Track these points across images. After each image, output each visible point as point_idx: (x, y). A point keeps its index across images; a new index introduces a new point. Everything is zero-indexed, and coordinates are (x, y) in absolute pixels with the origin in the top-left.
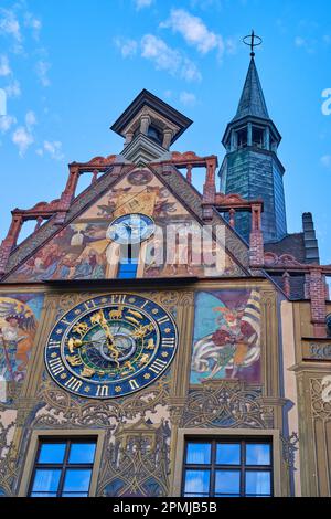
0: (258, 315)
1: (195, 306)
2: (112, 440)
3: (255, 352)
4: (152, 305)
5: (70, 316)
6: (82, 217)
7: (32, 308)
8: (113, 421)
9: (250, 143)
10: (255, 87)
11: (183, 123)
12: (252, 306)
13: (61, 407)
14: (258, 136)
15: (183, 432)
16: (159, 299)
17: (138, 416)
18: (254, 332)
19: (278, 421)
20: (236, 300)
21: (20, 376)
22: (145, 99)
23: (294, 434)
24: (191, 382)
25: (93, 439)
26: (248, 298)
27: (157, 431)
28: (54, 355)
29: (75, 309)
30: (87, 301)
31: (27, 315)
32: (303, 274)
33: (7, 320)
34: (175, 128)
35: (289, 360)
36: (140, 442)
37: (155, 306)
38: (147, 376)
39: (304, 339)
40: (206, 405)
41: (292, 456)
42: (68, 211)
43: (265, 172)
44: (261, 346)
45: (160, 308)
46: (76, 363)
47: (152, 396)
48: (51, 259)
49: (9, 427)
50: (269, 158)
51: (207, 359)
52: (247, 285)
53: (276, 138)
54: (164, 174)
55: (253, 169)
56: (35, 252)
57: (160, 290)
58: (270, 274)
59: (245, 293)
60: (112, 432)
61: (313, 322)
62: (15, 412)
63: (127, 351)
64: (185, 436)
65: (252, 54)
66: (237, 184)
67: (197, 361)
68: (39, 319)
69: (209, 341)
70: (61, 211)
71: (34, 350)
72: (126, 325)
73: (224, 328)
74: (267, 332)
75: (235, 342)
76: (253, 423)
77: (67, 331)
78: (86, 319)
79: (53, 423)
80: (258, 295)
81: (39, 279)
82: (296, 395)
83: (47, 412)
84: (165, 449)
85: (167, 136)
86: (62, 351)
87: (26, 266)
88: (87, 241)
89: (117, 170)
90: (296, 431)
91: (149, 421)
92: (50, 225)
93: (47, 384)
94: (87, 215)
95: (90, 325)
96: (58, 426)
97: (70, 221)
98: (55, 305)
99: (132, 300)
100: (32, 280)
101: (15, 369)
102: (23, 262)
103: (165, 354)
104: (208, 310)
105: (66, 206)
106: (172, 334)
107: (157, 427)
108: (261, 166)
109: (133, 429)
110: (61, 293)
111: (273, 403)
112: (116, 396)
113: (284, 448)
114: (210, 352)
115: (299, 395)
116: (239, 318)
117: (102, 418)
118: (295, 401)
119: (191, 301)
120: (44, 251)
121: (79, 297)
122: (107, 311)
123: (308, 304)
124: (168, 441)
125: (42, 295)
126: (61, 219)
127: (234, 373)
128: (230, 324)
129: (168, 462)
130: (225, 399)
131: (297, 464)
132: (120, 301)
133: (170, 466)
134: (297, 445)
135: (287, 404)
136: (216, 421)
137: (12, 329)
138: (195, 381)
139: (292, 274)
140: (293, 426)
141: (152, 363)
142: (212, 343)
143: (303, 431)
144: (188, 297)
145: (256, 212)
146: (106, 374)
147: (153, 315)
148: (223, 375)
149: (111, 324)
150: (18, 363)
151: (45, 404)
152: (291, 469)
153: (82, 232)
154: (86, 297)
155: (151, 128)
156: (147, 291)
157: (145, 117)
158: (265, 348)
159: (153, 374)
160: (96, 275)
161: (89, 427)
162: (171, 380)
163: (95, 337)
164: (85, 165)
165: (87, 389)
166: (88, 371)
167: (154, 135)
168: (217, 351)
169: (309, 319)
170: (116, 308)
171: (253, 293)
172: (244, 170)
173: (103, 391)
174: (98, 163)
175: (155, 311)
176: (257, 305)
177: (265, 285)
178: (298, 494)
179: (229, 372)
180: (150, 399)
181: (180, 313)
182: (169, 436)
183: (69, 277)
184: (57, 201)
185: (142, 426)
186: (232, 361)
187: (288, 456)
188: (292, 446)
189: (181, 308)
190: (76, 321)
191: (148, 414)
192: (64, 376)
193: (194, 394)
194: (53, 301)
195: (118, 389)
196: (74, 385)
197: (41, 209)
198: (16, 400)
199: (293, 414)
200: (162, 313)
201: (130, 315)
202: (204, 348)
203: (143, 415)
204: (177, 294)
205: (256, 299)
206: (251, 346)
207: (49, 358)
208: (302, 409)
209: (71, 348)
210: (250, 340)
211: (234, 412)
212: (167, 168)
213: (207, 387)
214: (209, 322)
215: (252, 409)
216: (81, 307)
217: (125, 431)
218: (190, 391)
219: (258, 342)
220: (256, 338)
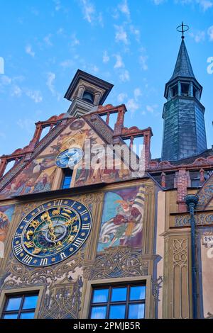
0: (143, 203)
1: (104, 201)
2: (48, 292)
3: (139, 227)
5: (28, 217)
6: (41, 154)
8: (49, 280)
9: (179, 94)
10: (184, 58)
11: (108, 87)
12: (139, 197)
13: (19, 274)
15: (90, 283)
16: (82, 200)
17: (64, 275)
18: (139, 213)
19: (150, 270)
20: (129, 195)
22: (81, 75)
23: (160, 277)
24: (98, 250)
25: (36, 293)
26: (137, 193)
27: (75, 284)
28: (17, 242)
29: (31, 212)
30: (38, 206)
31: (4, 220)
32: (174, 172)
34: (102, 91)
35: (161, 229)
36: (64, 292)
37: (79, 204)
38: (71, 249)
39: (171, 214)
40: (106, 265)
41: (158, 292)
42: (32, 152)
43: (189, 111)
44: (144, 222)
45: (83, 206)
46: (31, 246)
47: (74, 262)
50: (192, 102)
51: (109, 234)
52: (138, 184)
53: (198, 89)
54: (92, 120)
56: (12, 180)
57: (83, 194)
58: (152, 175)
59: (135, 189)
60: (48, 287)
61: (178, 203)
63: (62, 235)
64: (92, 285)
65: (183, 37)
67: (103, 237)
68: (11, 222)
69: (112, 222)
70: (28, 153)
72: (62, 219)
73: (121, 213)
74: (147, 212)
75: (127, 222)
76: (134, 273)
77: (26, 227)
78: (38, 218)
79: (14, 285)
80: (144, 190)
82: (163, 251)
83: (10, 279)
84: (79, 294)
86: (22, 239)
87: (6, 189)
88: (43, 169)
89: (64, 122)
90: (162, 275)
91: (71, 278)
92: (22, 162)
93: (12, 262)
94: (44, 153)
95: (40, 221)
96: (17, 287)
97: (33, 158)
98: (21, 211)
99: (66, 202)
100: (9, 197)
102: (4, 187)
103: (83, 234)
104: (112, 203)
105: (31, 149)
106: (89, 221)
107: (75, 281)
109: (60, 284)
110: (24, 203)
111: (148, 258)
112: (52, 264)
113: (153, 287)
114: (111, 230)
115: (165, 251)
116: (131, 206)
117: (43, 279)
118: (162, 256)
119: (102, 199)
120: (17, 179)
122: (50, 211)
123: (175, 192)
124: (81, 290)
125: (14, 206)
126: (28, 157)
127: (125, 242)
128: (125, 210)
129: (80, 302)
130: (118, 259)
131: (160, 297)
132: (59, 204)
133: (81, 306)
134: (161, 285)
135: (157, 258)
136: (112, 274)
138: (100, 249)
139: (167, 173)
140: (160, 272)
141: (75, 241)
142: (113, 224)
143: (166, 275)
144: (100, 196)
145: (147, 136)
146: (48, 251)
147: (78, 211)
148: (118, 244)
149: (53, 219)
151: (10, 273)
152: (157, 300)
153: (40, 164)
154: (39, 204)
155: (85, 93)
156: (75, 195)
158: (146, 224)
159: (75, 248)
160: (46, 189)
161: (35, 285)
162: (86, 251)
163: (44, 228)
164: (45, 122)
165: (35, 261)
166: (37, 250)
167: (88, 97)
168: (116, 229)
169: (175, 201)
170: (56, 209)
171: (141, 189)
173: (44, 262)
174: (53, 120)
175: (79, 208)
176: (143, 196)
177: (149, 182)
178: (160, 317)
179: (122, 241)
180: (72, 264)
181: (94, 207)
182: (82, 286)
183: (31, 192)
184: (27, 147)
185: (66, 282)
186: (124, 234)
187: (155, 292)
188: (158, 285)
189: (95, 204)
190: (32, 219)
191: (70, 273)
192: (22, 255)
193: (98, 258)
194: (20, 209)
195: (53, 259)
196: (27, 260)
197: (18, 153)
199: (160, 265)
200: (84, 208)
201: (64, 212)
202: (108, 227)
203: (67, 275)
204: (93, 195)
205: (142, 192)
206: (137, 223)
207: (15, 244)
208: (167, 261)
209: (28, 237)
210: (137, 219)
211: (123, 267)
212: (94, 117)
213: (108, 252)
214: (112, 210)
215: (135, 263)
216: (35, 211)
217: (55, 285)
218: (97, 256)
219: (142, 220)
220: (141, 217)
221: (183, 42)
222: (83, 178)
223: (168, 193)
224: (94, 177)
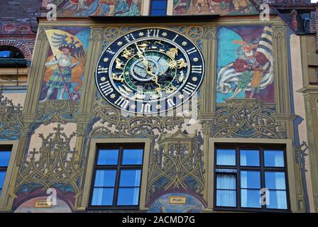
0: (271, 47)
1: (218, 40)
2: (157, 146)
3: (269, 77)
4: (181, 39)
5: (114, 47)
7: (81, 40)
8: (156, 132)
12: (265, 40)
13: (113, 120)
15: (213, 140)
16: (186, 32)
17: (176, 128)
18: (268, 61)
19: (290, 132)
21: (76, 96)
23: (304, 143)
24: (217, 101)
25: (141, 146)
26: (262, 32)
27: (193, 140)
28: (103, 79)
29: (117, 41)
30: (127, 35)
31: (77, 46)
32: (308, 11)
33: (60, 49)
35: (298, 84)
36: (180, 148)
37: (184, 39)
39: (310, 66)
40: (230, 119)
41: (303, 161)
44: (274, 72)
45: (188, 41)
49: (72, 136)
51: (230, 83)
57: (186, 26)
58: (281, 11)
59: (259, 28)
60: (156, 140)
64: (215, 143)
67: (222, 85)
68: (87, 49)
69: (231, 68)
71: (86, 74)
73: (242, 57)
74: (278, 61)
75: (252, 69)
76: (269, 134)
77: (113, 60)
79: (107, 133)
80: (270, 30)
82: (304, 112)
83: (101, 125)
84: (200, 153)
90: (306, 140)
91: (185, 132)
93: (100, 103)
96: (112, 136)
98: (100, 38)
99: (165, 34)
101: (71, 90)
103: (195, 79)
104: (229, 43)
106: (199, 62)
107: (192, 136)
109: (172, 138)
111: (285, 118)
113: (296, 154)
114: (232, 77)
115: (306, 112)
116: (254, 50)
117: (147, 130)
118: (304, 117)
119: (214, 36)
123: (313, 37)
125: (88, 28)
127: (252, 94)
128: (248, 55)
129: (202, 164)
130: (246, 115)
131: (307, 167)
132: (155, 35)
133: (204, 167)
134: (307, 152)
135: (298, 120)
136: (239, 133)
137: (65, 57)
138: (220, 100)
139: (299, 11)
140: (303, 137)
141: (184, 86)
142: (233, 70)
143: (312, 141)
144: (211, 32)
147: (183, 47)
150: (74, 85)
151: (99, 119)
152: (303, 170)
154: (126, 32)
158: (278, 74)
161: (137, 136)
162: (201, 100)
168: (237, 76)
169: (314, 50)
171: (266, 28)
175: (185, 43)
176: (270, 38)
181: (205, 45)
182: (202, 143)
183: (110, 14)
185: (180, 136)
186: (249, 84)
187: (299, 160)
188: (302, 152)
189: (206, 41)
191: (184, 126)
192: (113, 96)
193: (219, 111)
198: (75, 115)
199: (302, 128)
202: (226, 74)
203: (180, 127)
204: (201, 29)
206: (265, 72)
207: (100, 81)
208: (310, 123)
210: (265, 67)
211: (253, 125)
213: (231, 105)
214: (230, 53)
215: (269, 123)
216: (122, 39)
217: (166, 139)
218: (217, 109)
219: (271, 69)
220: (270, 65)
222: (185, 4)
223: (304, 38)
224: (200, 5)
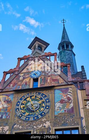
0: (72, 95)
1: (54, 93)
2: (35, 132)
3: (72, 105)
4: (43, 94)
5: (21, 99)
6: (22, 72)
7: (11, 98)
8: (35, 127)
9: (65, 48)
10: (65, 33)
11: (47, 45)
12: (70, 92)
13: (20, 124)
14: (67, 46)
15: (54, 128)
16: (44, 92)
17: (42, 125)
18: (71, 99)
19: (80, 123)
20: (66, 91)
21: (8, 117)
22: (37, 39)
23: (84, 126)
24: (55, 114)
27: (47, 129)
28: (17, 110)
29: (22, 97)
30: (25, 95)
31: (9, 100)
32: (83, 82)
33: (4, 102)
34: (45, 46)
35: (81, 106)
36: (43, 132)
38: (43, 114)
39: (85, 100)
40: (60, 120)
41: (84, 132)
42: (18, 71)
43: (70, 56)
44: (73, 103)
46: (24, 112)
47: (45, 119)
48: (15, 84)
49: (7, 131)
50: (71, 52)
51: (59, 108)
52: (68, 87)
53: (72, 47)
54: (43, 59)
55: (67, 55)
56: (10, 83)
57: (45, 90)
58: (74, 83)
59: (67, 89)
60: (35, 130)
61: (87, 95)
62: (8, 127)
63: (37, 107)
64: (55, 129)
65: (64, 25)
66: (63, 60)
67: (56, 109)
68: (13, 101)
69: (59, 102)
70: (16, 71)
71: (12, 109)
72: (36, 100)
73: (63, 99)
74: (74, 99)
75: (66, 102)
76: (73, 124)
77: (21, 103)
78: (25, 100)
79: (18, 129)
80: (71, 89)
81: (12, 90)
83: (17, 126)
85: (43, 49)
86: (20, 109)
87: (8, 87)
88: (24, 78)
89: (30, 59)
90: (85, 125)
91: (45, 126)
92: (14, 75)
93: (16, 118)
94: (24, 71)
95: (27, 101)
96: (20, 130)
97: (19, 73)
98: (17, 97)
99: (37, 93)
100: (10, 90)
101: (7, 115)
102: (7, 85)
103: (47, 107)
104: (58, 94)
105: (18, 69)
106: (49, 102)
107: (47, 127)
108: (69, 54)
109: (40, 129)
110: (18, 93)
111: (78, 118)
112: (35, 120)
113: (82, 130)
114: (60, 106)
115: (85, 115)
116: (67, 96)
117: (32, 126)
118: (84, 117)
119: (53, 92)
120: (13, 82)
121: (23, 94)
122: (31, 97)
123: (85, 90)
125: (13, 94)
126: (16, 73)
127: (67, 111)
128: (64, 98)
130: (65, 118)
132: (34, 94)
134: (85, 129)
135: (82, 118)
136: (63, 125)
137: (6, 104)
138: (56, 114)
139: (80, 83)
141: (44, 110)
142: (60, 103)
143: (87, 125)
144: (52, 91)
145: (69, 67)
146: (32, 114)
147: (43, 97)
148: (64, 112)
149: (32, 100)
150: (8, 113)
151: (16, 124)
153: (22, 76)
154: (25, 94)
155: (38, 47)
156: (41, 90)
157: (37, 44)
158: (74, 103)
159: (45, 113)
160: (27, 87)
161: (28, 129)
162: (50, 114)
163: (28, 104)
164: (22, 58)
165: (27, 119)
166: (27, 114)
167: (39, 48)
168: (61, 105)
169: (85, 95)
170: (33, 96)
171: (70, 89)
172: (64, 56)
173: (32, 119)
174: (25, 57)
175: (44, 96)
176: (71, 92)
177: (73, 86)
179: (65, 111)
180: (44, 120)
181: (51, 96)
182: (50, 130)
183: (20, 89)
184: (15, 68)
185: (43, 128)
186: (66, 108)
188: (84, 130)
189: (51, 94)
190: (23, 100)
192: (20, 116)
194: (16, 95)
195: (36, 118)
196: (23, 118)
197: (11, 71)
198: (8, 123)
199: (84, 121)
200: (46, 96)
201: (37, 97)
202: (58, 105)
203: (43, 125)
204: (49, 91)
205: (71, 90)
206: (71, 103)
207: (16, 111)
208: (86, 119)
209: (22, 108)
210: (70, 102)
211: (67, 122)
212: (44, 57)
213: (60, 115)
214: (59, 98)
215: (72, 120)
216: (24, 96)
217: (38, 129)
218: (55, 117)
219: (72, 102)
220: (72, 101)
221: (64, 27)
222: (44, 83)
223: (82, 91)
224: (48, 83)
